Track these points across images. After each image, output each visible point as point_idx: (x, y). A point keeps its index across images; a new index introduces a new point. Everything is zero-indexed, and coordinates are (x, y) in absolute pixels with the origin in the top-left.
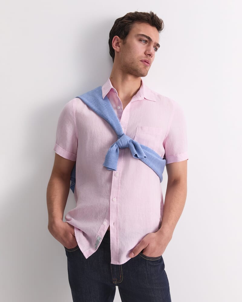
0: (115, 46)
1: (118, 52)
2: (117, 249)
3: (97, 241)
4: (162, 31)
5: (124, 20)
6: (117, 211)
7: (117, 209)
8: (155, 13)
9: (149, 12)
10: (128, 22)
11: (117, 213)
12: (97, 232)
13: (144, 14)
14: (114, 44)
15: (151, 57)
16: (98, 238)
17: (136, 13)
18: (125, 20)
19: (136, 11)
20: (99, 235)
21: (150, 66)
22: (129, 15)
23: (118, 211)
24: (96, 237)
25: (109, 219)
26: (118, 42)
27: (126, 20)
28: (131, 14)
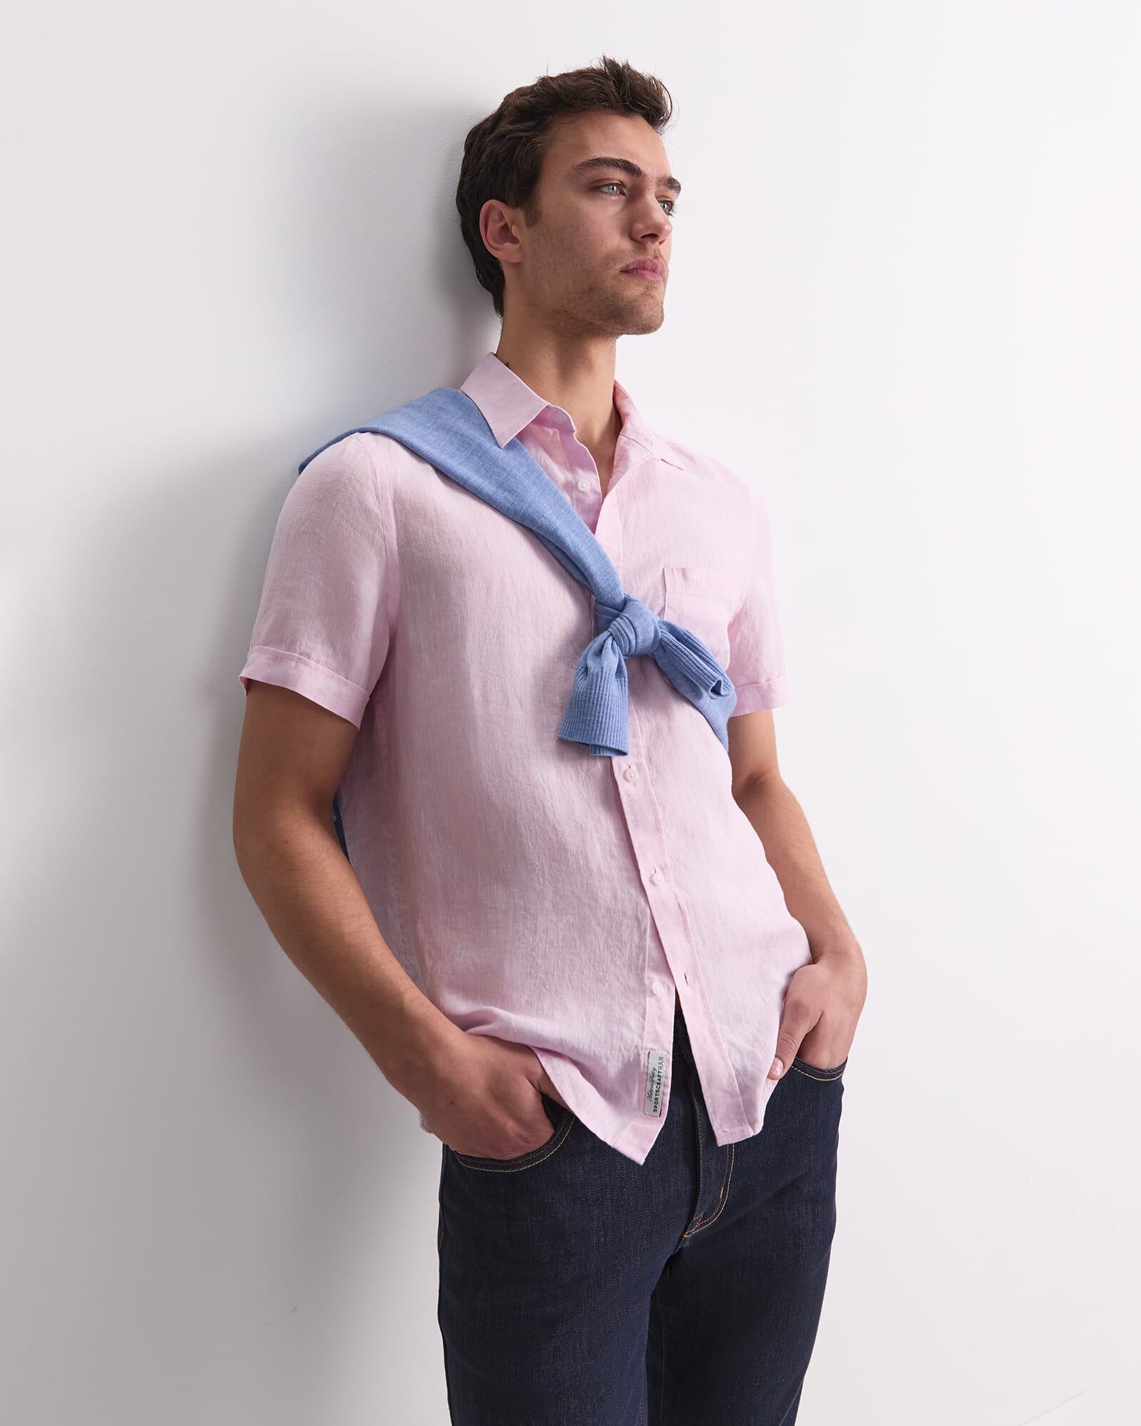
0: (495, 245)
1: (517, 266)
2: (730, 1076)
3: (654, 1078)
4: (669, 123)
5: (504, 127)
6: (685, 922)
7: (682, 912)
8: (620, 61)
9: (597, 64)
10: (522, 131)
11: (686, 929)
12: (641, 1037)
13: (581, 74)
14: (489, 240)
15: (660, 243)
16: (654, 1063)
17: (544, 82)
18: (511, 127)
19: (543, 74)
20: (649, 1046)
21: (665, 281)
22: (518, 101)
23: (689, 919)
24: (643, 1059)
25: (665, 968)
26: (506, 225)
27: (511, 123)
28: (521, 92)
